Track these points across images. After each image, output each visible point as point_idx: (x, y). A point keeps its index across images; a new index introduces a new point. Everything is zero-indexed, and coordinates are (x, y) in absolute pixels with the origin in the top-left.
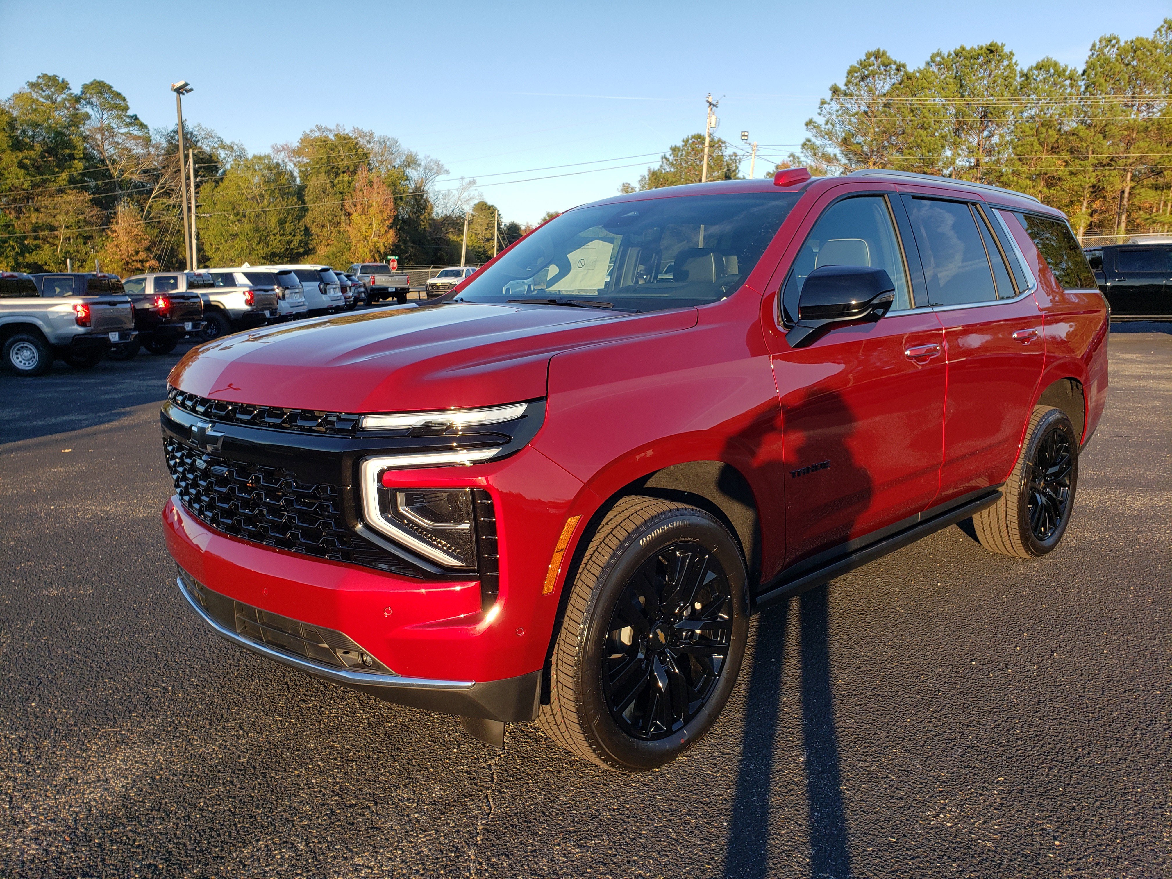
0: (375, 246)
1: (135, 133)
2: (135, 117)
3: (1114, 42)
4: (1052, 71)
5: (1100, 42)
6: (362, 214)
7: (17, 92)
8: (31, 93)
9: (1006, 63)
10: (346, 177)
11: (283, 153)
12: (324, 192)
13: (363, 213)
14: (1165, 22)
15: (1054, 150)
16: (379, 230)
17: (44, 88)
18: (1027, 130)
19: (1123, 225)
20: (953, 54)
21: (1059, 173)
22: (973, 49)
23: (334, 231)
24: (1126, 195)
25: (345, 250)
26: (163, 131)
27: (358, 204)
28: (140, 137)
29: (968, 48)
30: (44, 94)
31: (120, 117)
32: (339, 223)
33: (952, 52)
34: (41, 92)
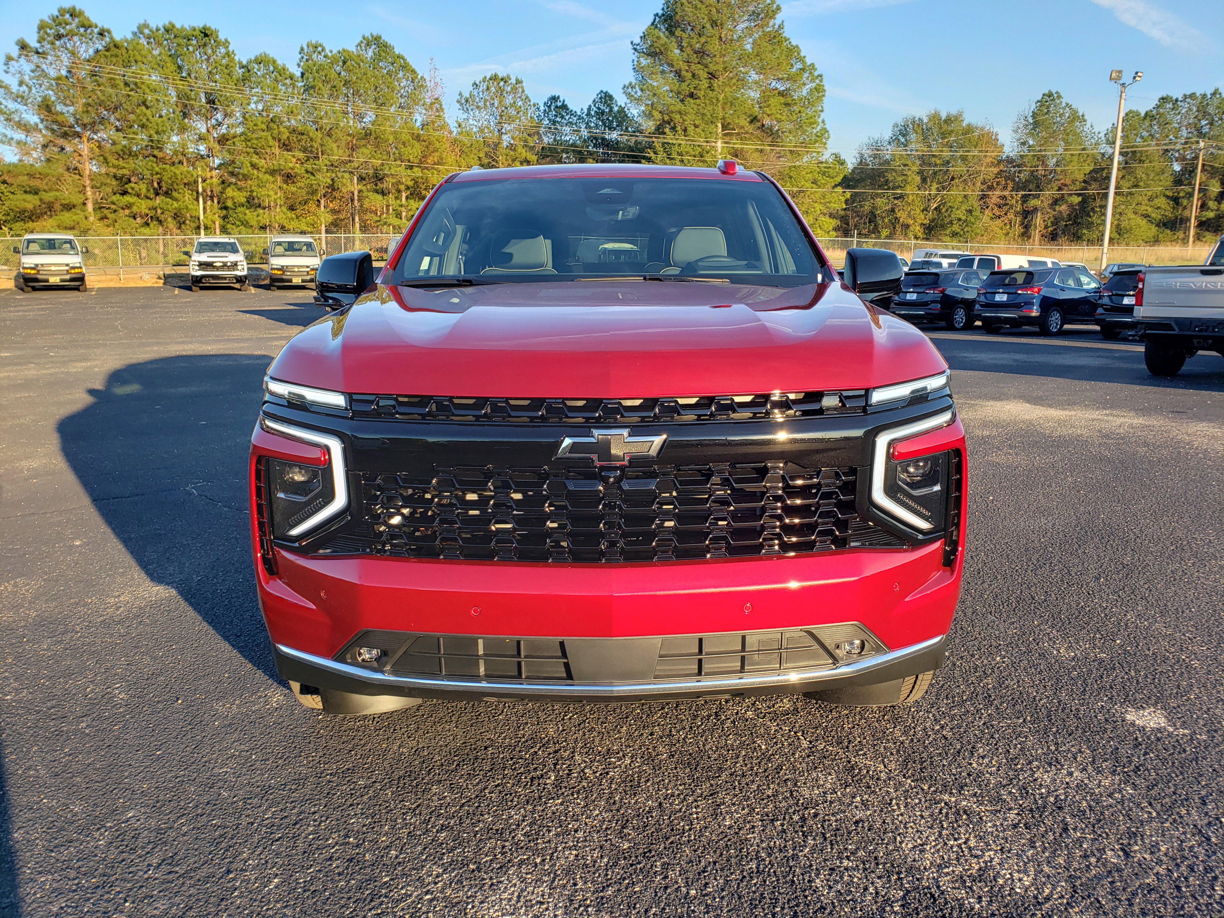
3: (320, 49)
4: (272, 68)
5: (308, 47)
9: (223, 50)
14: (364, 38)
15: (286, 146)
18: (259, 123)
19: (357, 225)
20: (162, 29)
21: (296, 170)
22: (183, 29)
24: (356, 197)
29: (178, 26)
33: (160, 26)
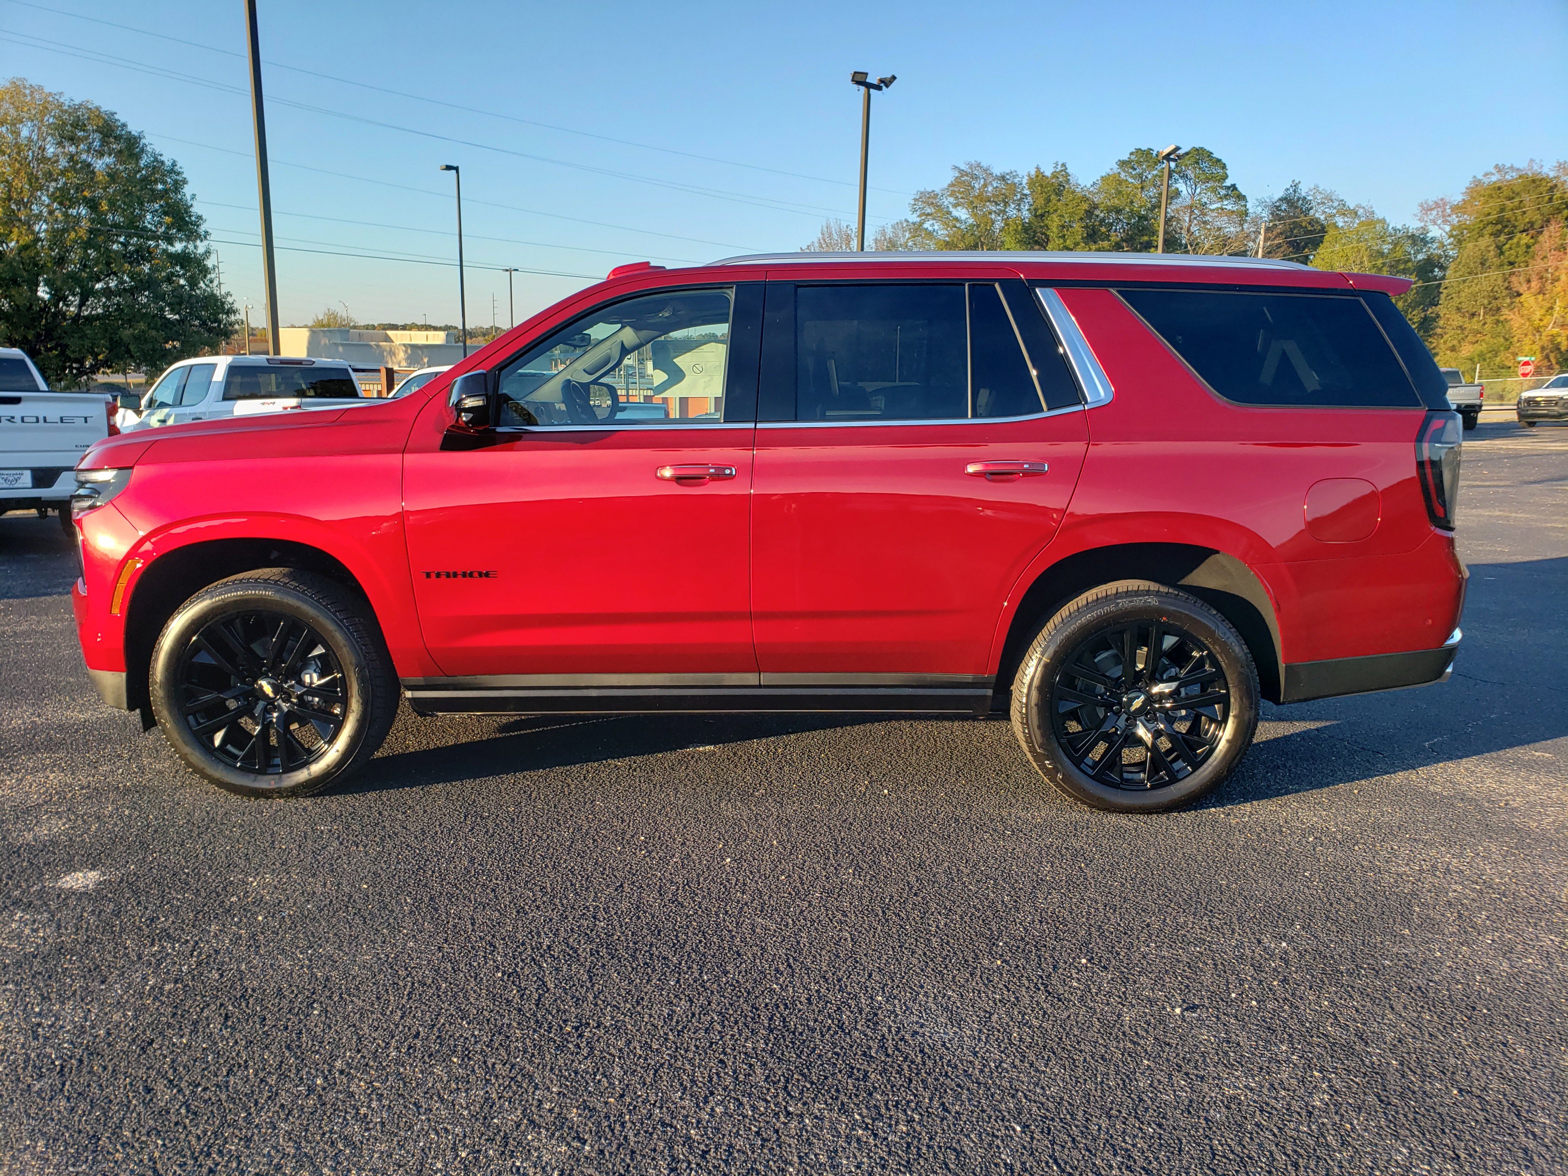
0: (1552, 341)
1: (1229, 207)
2: (1234, 187)
6: (1539, 293)
7: (1104, 174)
8: (1119, 173)
10: (1525, 239)
11: (1434, 212)
12: (1482, 264)
13: (1541, 291)
16: (1563, 317)
17: (1135, 166)
23: (1490, 319)
25: (1502, 348)
26: (1268, 200)
27: (1534, 278)
28: (1233, 212)
30: (1134, 173)
31: (1214, 190)
32: (1498, 309)
34: (1131, 170)
